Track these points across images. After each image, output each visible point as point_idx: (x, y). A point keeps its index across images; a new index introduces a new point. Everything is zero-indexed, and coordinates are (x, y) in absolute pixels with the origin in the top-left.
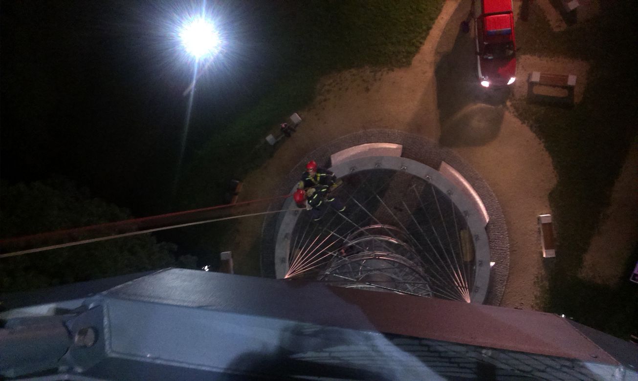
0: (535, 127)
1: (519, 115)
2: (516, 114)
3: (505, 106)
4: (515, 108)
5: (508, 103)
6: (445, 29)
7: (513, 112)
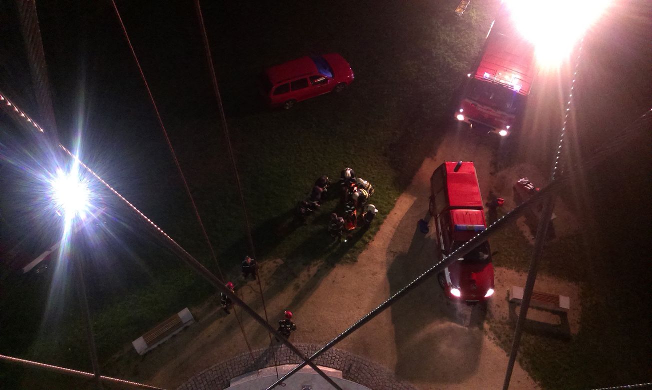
0: (526, 363)
1: (502, 343)
2: (497, 341)
3: (482, 328)
4: (496, 333)
5: (486, 326)
6: (399, 226)
7: (494, 339)
